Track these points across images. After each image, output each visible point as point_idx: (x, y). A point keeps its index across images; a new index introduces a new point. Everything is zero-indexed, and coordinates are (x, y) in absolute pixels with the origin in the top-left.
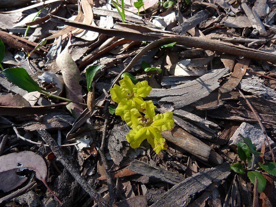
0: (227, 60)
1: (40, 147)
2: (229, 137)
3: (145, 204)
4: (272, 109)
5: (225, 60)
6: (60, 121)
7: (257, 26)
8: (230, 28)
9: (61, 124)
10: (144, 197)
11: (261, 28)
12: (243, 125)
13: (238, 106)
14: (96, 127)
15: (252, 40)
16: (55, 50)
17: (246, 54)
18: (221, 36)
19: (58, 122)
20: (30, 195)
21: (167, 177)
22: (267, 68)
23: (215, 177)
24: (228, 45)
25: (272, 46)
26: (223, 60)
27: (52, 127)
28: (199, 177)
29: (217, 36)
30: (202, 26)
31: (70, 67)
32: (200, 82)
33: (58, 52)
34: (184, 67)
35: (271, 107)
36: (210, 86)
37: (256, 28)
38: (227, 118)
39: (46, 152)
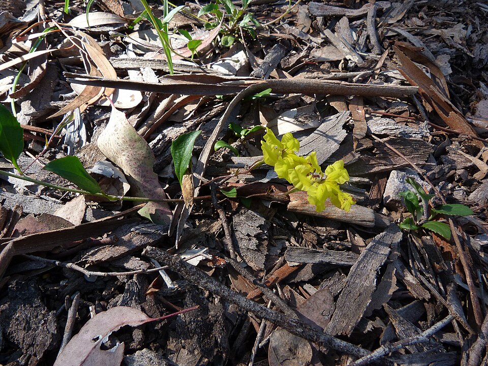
0: (338, 103)
1: (127, 282)
2: (381, 194)
3: (330, 299)
4: (415, 149)
5: (335, 103)
6: (145, 234)
7: (352, 56)
8: (323, 63)
9: (148, 237)
10: (326, 291)
11: (358, 59)
12: (393, 174)
13: (375, 154)
14: (204, 229)
15: (355, 73)
16: (74, 132)
17: (357, 91)
18: (315, 74)
19: (143, 236)
20: (149, 355)
21: (337, 258)
22: (384, 105)
23: (390, 243)
24: (334, 83)
25: (377, 78)
26: (332, 104)
27: (137, 245)
28: (374, 248)
29: (310, 75)
30: (286, 65)
31: (134, 146)
32: (321, 135)
33: (80, 134)
34: (292, 120)
35: (413, 147)
36: (336, 136)
37: (352, 59)
38: (371, 171)
39: (140, 287)
